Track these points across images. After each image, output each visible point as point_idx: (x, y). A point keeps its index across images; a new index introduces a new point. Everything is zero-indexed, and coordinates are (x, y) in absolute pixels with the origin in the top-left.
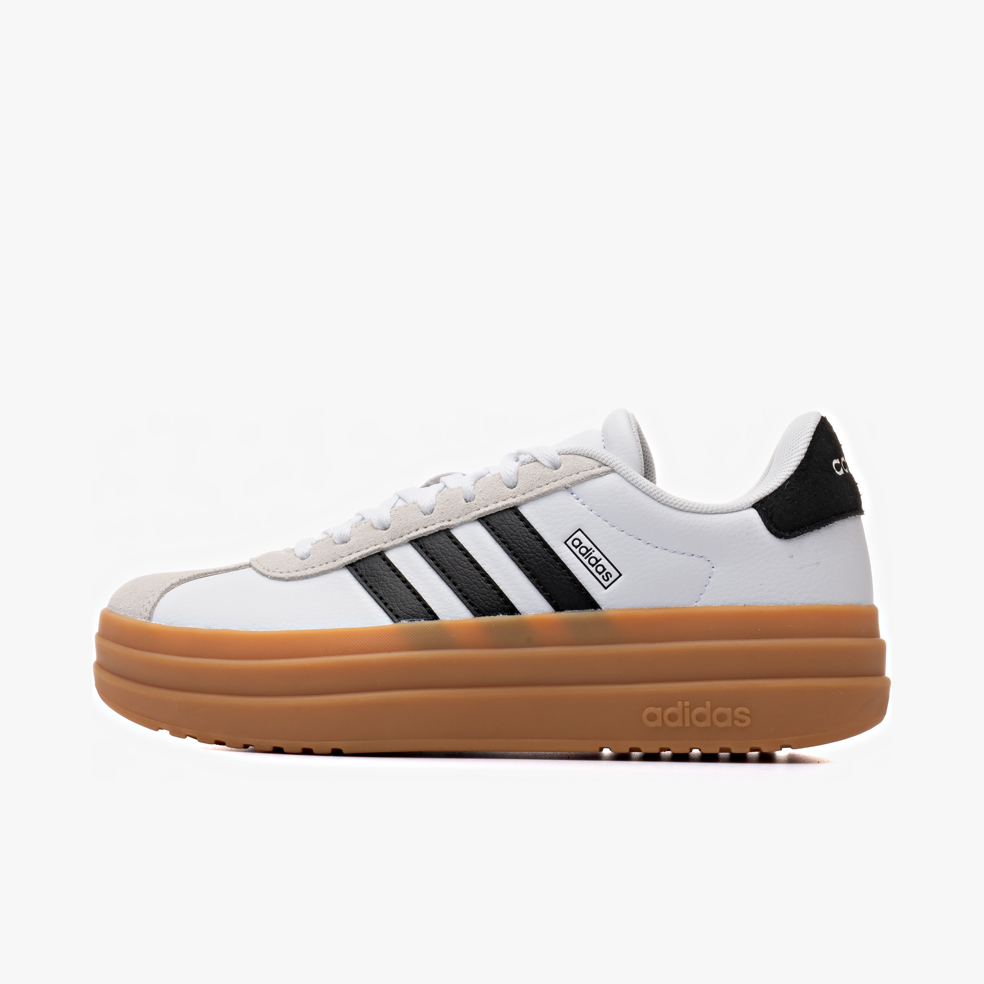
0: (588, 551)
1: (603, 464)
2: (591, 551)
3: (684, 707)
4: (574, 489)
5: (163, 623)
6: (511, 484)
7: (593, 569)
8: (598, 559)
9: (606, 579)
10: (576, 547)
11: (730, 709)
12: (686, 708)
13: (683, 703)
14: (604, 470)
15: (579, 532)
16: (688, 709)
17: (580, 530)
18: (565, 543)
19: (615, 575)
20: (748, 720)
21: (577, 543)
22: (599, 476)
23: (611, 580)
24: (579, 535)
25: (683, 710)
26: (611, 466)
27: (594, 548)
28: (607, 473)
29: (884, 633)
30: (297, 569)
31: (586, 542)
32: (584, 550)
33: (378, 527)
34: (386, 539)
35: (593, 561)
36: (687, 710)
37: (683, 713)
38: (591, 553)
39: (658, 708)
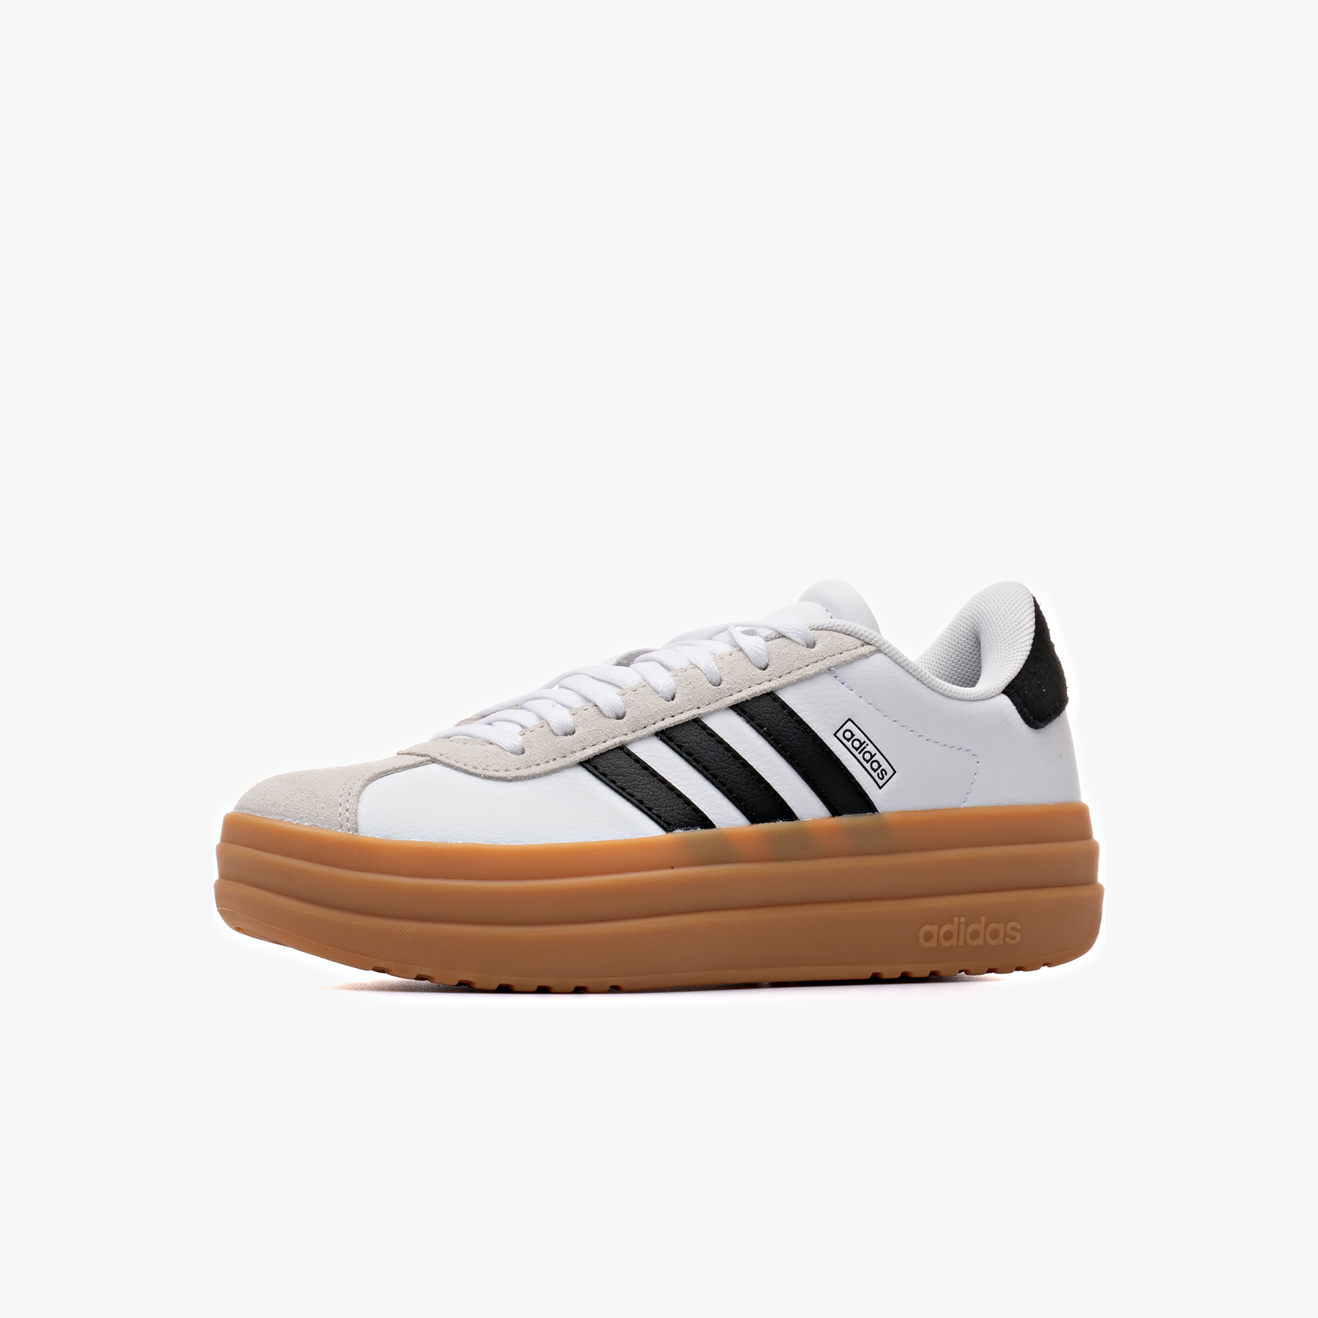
0: (861, 744)
1: (865, 642)
2: (865, 745)
3: (959, 924)
4: (838, 672)
5: (377, 835)
6: (763, 664)
7: (868, 766)
8: (873, 754)
9: (882, 776)
10: (848, 740)
11: (1003, 924)
12: (961, 925)
13: (959, 920)
14: (871, 650)
15: (849, 722)
16: (964, 925)
17: (849, 719)
18: (835, 735)
19: (890, 772)
20: (1018, 936)
21: (848, 735)
22: (866, 656)
23: (886, 778)
24: (849, 725)
25: (959, 927)
26: (877, 645)
27: (868, 742)
28: (872, 653)
29: (1098, 834)
30: (518, 766)
31: (858, 735)
32: (857, 744)
33: (611, 715)
34: (625, 730)
35: (867, 756)
36: (962, 927)
37: (959, 931)
38: (865, 747)
39: (934, 926)
